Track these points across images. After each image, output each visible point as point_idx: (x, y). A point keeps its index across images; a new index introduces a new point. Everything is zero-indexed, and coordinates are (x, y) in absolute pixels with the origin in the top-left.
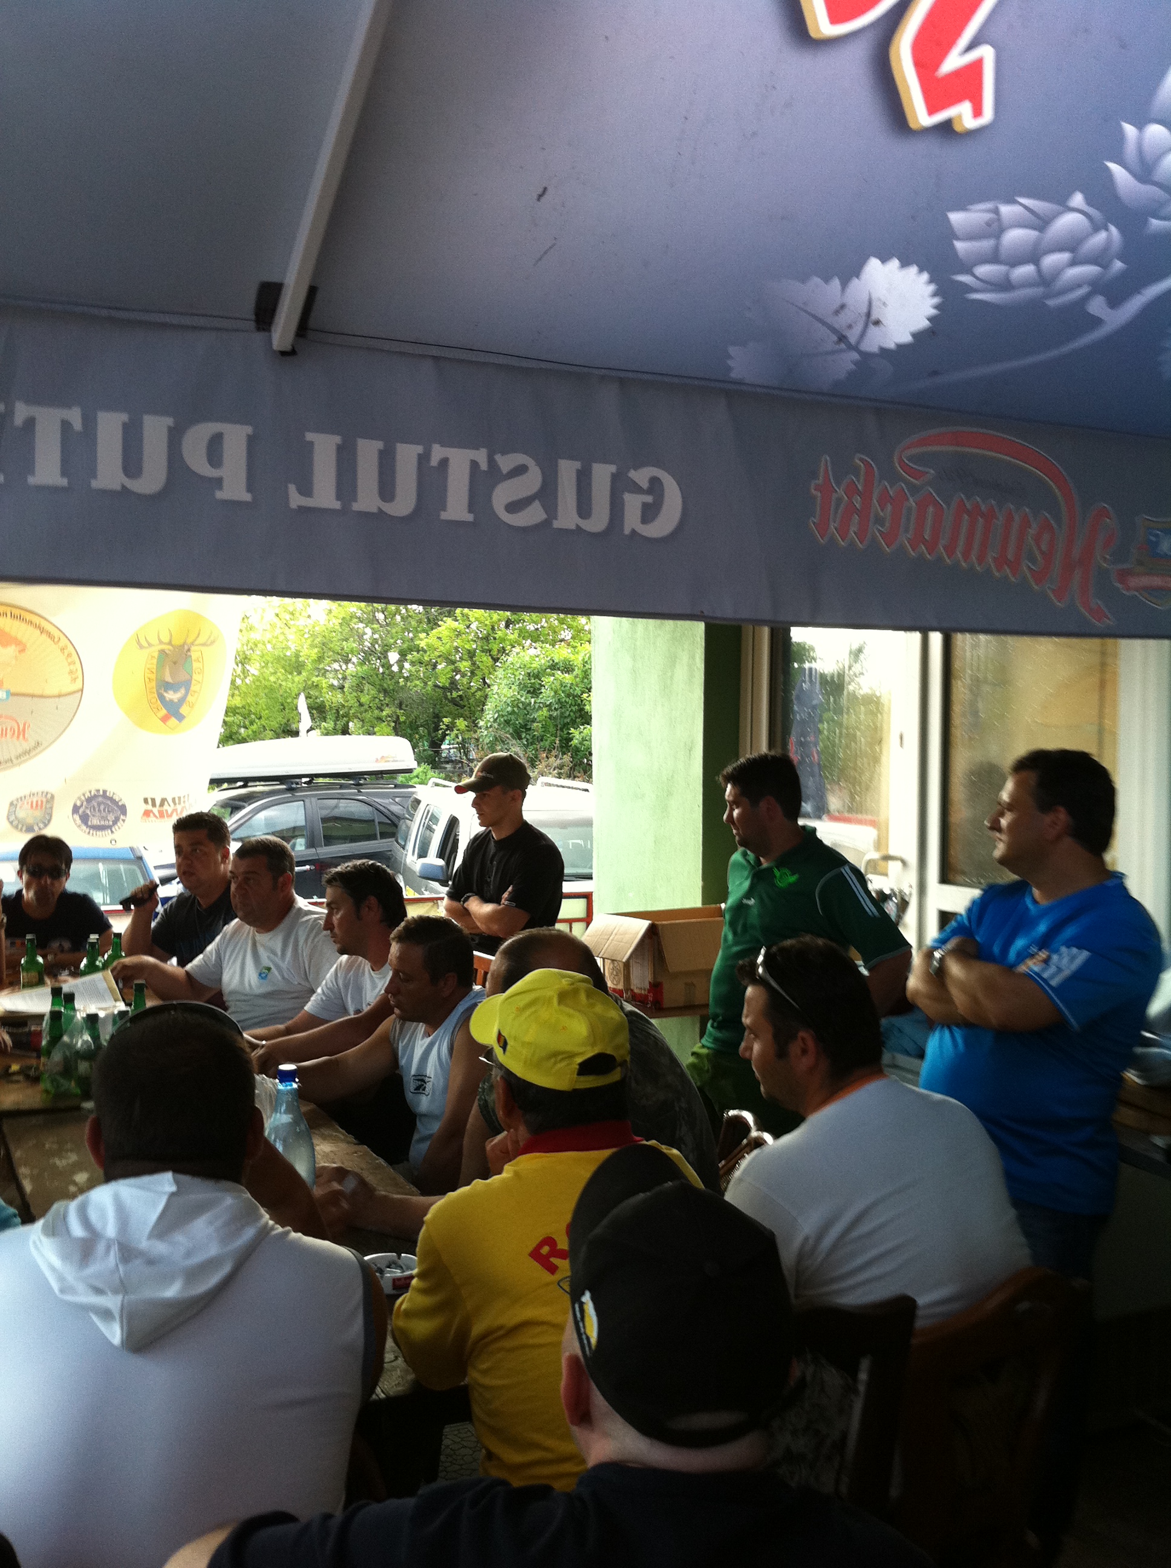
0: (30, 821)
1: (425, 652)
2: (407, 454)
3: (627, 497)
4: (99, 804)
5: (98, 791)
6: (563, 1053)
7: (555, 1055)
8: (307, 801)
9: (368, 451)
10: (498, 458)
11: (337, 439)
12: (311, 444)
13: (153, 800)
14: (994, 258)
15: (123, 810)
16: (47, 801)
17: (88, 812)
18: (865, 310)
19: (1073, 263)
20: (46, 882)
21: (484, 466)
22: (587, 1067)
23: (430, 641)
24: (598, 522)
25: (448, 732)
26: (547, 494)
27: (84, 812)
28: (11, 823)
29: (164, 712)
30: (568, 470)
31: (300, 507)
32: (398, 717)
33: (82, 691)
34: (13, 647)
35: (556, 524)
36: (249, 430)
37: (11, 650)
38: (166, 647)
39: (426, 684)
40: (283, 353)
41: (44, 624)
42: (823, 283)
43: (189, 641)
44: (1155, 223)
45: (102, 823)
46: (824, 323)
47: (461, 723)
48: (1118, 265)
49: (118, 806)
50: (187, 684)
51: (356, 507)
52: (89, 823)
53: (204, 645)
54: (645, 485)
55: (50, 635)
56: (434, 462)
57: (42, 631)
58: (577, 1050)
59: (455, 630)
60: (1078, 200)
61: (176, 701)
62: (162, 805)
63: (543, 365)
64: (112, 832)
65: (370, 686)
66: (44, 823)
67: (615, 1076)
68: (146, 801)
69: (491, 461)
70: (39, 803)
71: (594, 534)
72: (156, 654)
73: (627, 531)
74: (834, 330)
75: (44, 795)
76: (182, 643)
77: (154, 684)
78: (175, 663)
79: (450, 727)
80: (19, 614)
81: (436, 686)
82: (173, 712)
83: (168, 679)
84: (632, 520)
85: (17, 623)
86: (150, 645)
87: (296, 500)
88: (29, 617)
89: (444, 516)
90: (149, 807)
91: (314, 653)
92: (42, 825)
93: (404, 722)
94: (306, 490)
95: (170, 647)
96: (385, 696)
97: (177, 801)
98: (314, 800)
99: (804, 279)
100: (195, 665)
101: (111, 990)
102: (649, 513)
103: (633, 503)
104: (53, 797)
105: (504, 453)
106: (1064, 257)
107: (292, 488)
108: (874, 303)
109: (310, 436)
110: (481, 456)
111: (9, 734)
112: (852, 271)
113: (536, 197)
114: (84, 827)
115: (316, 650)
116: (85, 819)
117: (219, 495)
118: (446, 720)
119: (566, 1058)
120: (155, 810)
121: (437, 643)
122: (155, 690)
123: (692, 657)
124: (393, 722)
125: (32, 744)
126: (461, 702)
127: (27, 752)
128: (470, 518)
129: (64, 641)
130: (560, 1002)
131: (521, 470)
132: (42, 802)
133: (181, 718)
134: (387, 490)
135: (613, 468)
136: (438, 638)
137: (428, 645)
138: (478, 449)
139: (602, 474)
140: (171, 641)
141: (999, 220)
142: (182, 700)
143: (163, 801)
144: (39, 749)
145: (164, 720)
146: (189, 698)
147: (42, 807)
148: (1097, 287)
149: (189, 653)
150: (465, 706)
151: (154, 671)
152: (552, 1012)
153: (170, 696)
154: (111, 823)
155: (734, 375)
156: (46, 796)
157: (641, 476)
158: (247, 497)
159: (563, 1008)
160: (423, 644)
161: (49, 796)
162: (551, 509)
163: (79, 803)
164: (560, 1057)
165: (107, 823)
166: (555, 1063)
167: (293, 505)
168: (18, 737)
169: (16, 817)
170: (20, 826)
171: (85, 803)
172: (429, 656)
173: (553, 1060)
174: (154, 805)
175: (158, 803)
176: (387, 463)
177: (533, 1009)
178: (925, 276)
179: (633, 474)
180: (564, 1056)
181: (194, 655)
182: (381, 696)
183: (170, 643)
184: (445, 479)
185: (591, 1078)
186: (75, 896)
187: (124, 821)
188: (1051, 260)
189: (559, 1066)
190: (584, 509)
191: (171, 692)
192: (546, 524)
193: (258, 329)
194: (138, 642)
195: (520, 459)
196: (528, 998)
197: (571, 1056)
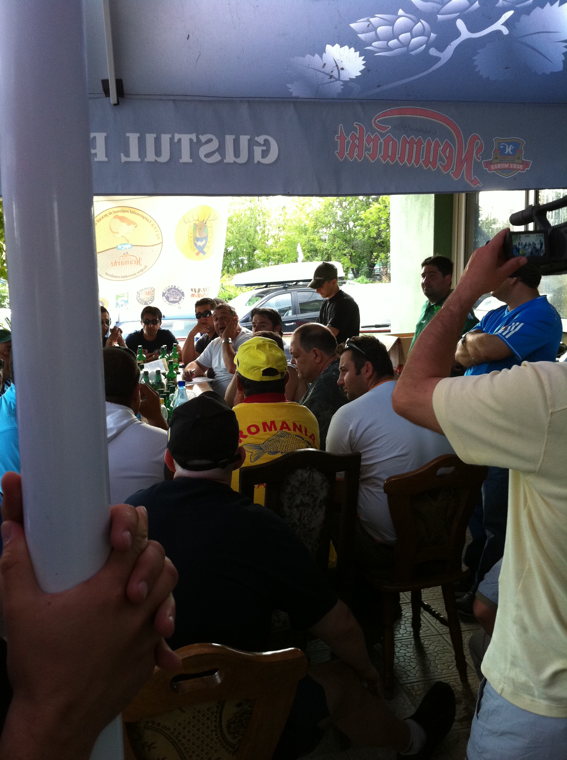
0: (146, 300)
1: (364, 220)
2: (165, 138)
3: (255, 148)
4: (173, 292)
5: (172, 286)
6: (256, 367)
7: (253, 368)
8: (292, 293)
9: (150, 138)
10: (200, 136)
11: (138, 135)
12: (129, 137)
13: (195, 289)
14: (378, 39)
15: (183, 294)
16: (152, 292)
17: (168, 295)
18: (335, 65)
19: (413, 37)
20: (150, 326)
21: (195, 140)
22: (266, 372)
23: (367, 214)
24: (243, 158)
25: (376, 260)
26: (221, 150)
27: (167, 295)
28: (138, 301)
29: (197, 251)
30: (229, 139)
31: (125, 162)
32: (352, 253)
33: (162, 242)
34: (132, 225)
35: (225, 161)
36: (105, 134)
37: (132, 226)
38: (197, 222)
39: (364, 236)
40: (115, 105)
41: (144, 215)
42: (312, 57)
43: (206, 219)
44: (439, 17)
45: (175, 300)
46: (320, 71)
47: (382, 255)
48: (433, 35)
49: (181, 293)
50: (206, 238)
51: (146, 160)
52: (170, 300)
53: (212, 220)
54: (262, 143)
55: (148, 220)
56: (176, 140)
57: (144, 218)
58: (262, 366)
59: (379, 209)
60: (401, 12)
61: (202, 246)
62: (199, 291)
63: (215, 99)
64: (179, 304)
65: (338, 239)
66: (151, 300)
67: (278, 377)
68: (192, 290)
69: (198, 138)
70: (149, 292)
71: (241, 164)
72: (192, 225)
73: (256, 162)
74: (328, 74)
75: (151, 288)
76: (202, 220)
77: (192, 239)
78: (200, 229)
79: (377, 257)
80: (133, 210)
81: (370, 237)
82: (201, 250)
83: (198, 236)
84: (258, 157)
85: (133, 215)
86: (190, 222)
87: (124, 159)
88: (138, 212)
89: (181, 161)
90: (193, 292)
91: (312, 224)
92: (150, 302)
93: (355, 256)
94: (127, 155)
95: (198, 222)
96: (346, 244)
97: (205, 290)
98: (295, 292)
99: (304, 56)
100: (209, 229)
101: (165, 366)
102: (265, 154)
103: (258, 151)
104: (154, 289)
105: (203, 134)
106: (408, 34)
107: (122, 155)
108: (337, 62)
109: (128, 135)
110: (193, 137)
111: (134, 263)
112: (322, 51)
113: (187, 38)
114: (167, 302)
115: (313, 222)
116: (167, 298)
117: (96, 159)
118: (375, 254)
119: (257, 369)
120: (196, 294)
121: (370, 216)
122: (193, 241)
123: (429, 214)
124: (350, 256)
125: (144, 267)
126: (383, 245)
127: (142, 270)
128: (191, 161)
129: (153, 222)
130: (257, 349)
131: (209, 141)
132: (150, 292)
133: (204, 253)
134: (158, 153)
135: (248, 137)
136: (370, 213)
137: (365, 217)
138: (192, 134)
139: (244, 140)
140: (198, 219)
141: (371, 23)
142: (204, 246)
143: (199, 290)
144: (147, 269)
145: (197, 254)
146: (207, 244)
147: (150, 294)
148: (429, 45)
149: (206, 224)
150: (384, 247)
151: (192, 233)
152: (255, 352)
153: (199, 243)
154: (178, 300)
155: (294, 95)
156: (152, 289)
157: (260, 139)
158: (106, 159)
159: (258, 350)
160: (363, 217)
161: (153, 289)
162: (223, 155)
163: (165, 292)
164: (255, 369)
165: (176, 300)
166: (254, 370)
167: (123, 161)
168: (137, 264)
169: (140, 299)
170: (142, 302)
171: (167, 292)
172: (366, 222)
173: (253, 369)
174: (195, 292)
175: (197, 290)
176: (158, 141)
177: (248, 351)
178: (352, 49)
179: (256, 139)
180: (257, 368)
181: (208, 224)
182: (344, 243)
183: (198, 220)
184: (180, 146)
185: (268, 377)
186: (164, 331)
187: (183, 299)
188: (402, 37)
189: (255, 372)
190: (237, 153)
191: (199, 242)
192: (222, 160)
193: (106, 96)
194: (184, 220)
195: (210, 136)
196: (248, 346)
197: (260, 368)
